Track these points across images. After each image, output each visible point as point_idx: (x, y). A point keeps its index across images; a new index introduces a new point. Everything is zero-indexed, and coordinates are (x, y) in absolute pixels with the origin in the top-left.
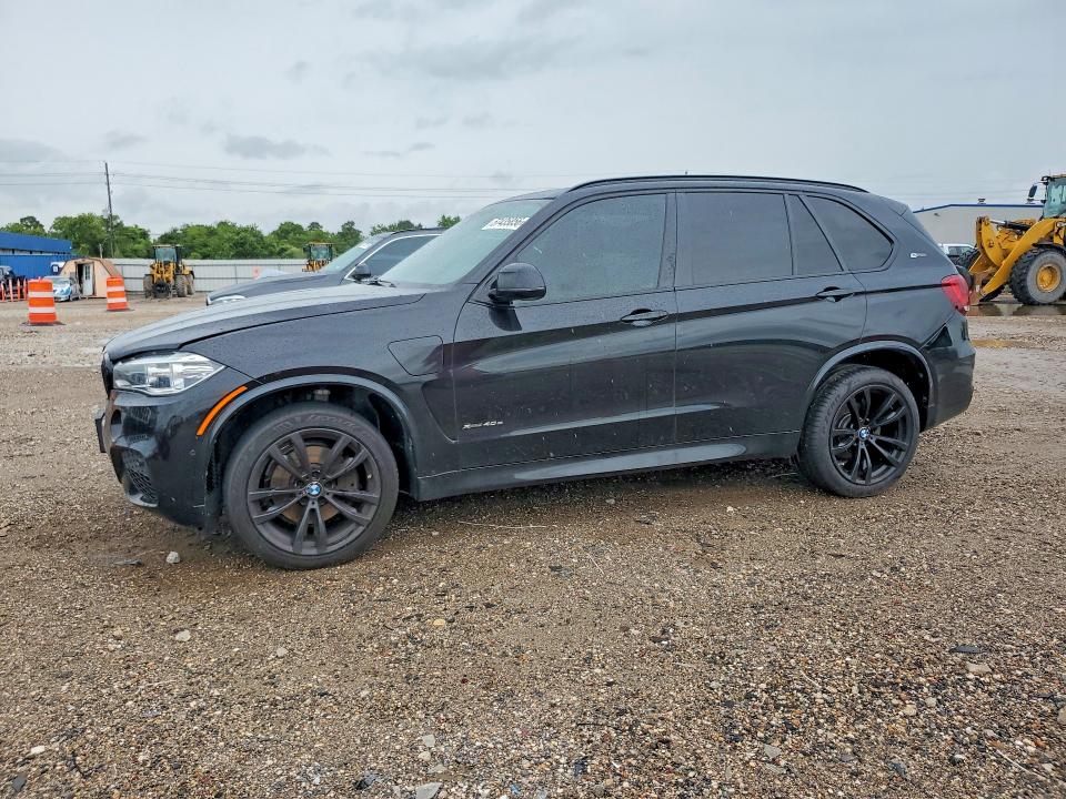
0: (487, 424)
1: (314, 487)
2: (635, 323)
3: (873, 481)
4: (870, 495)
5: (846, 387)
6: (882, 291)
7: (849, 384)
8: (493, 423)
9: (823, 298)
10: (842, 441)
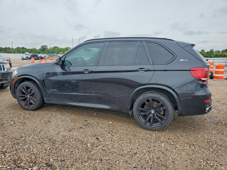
0: (54, 90)
1: (28, 96)
2: (85, 73)
3: (152, 126)
4: (151, 130)
5: (143, 97)
6: (161, 70)
7: (144, 96)
8: (55, 90)
9: (138, 71)
10: (143, 112)
